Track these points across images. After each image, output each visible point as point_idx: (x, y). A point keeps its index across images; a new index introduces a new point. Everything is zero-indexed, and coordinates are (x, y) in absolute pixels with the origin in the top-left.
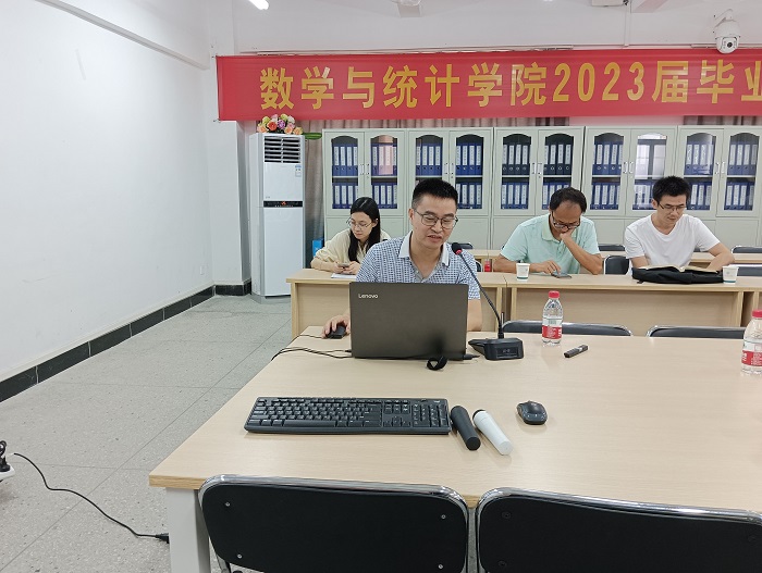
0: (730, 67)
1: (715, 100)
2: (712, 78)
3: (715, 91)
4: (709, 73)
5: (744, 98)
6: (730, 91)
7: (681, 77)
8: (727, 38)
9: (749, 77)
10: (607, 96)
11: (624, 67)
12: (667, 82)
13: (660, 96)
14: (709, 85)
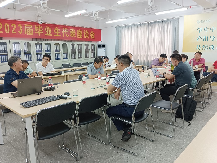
0: (41, 27)
1: (39, 35)
2: (38, 30)
3: (39, 33)
4: (37, 28)
5: (46, 35)
6: (42, 33)
7: (31, 29)
8: (40, 21)
9: (46, 30)
10: (13, 32)
11: (17, 25)
12: (27, 30)
13: (27, 33)
14: (38, 31)
